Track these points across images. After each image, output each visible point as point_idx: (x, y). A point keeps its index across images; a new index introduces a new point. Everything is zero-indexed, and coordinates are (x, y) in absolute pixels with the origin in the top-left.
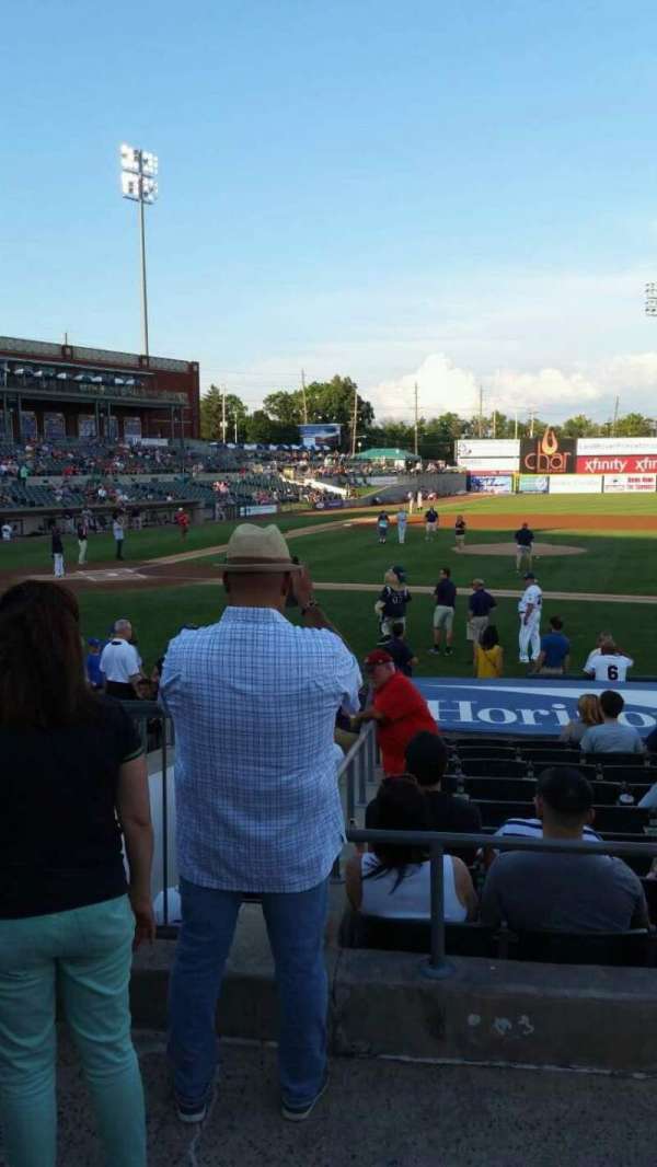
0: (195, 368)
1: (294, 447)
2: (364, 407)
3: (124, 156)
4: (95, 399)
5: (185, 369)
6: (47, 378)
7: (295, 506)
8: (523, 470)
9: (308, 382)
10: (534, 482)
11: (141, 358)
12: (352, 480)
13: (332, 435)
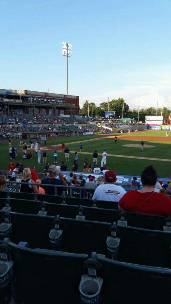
0: (78, 98)
1: (102, 117)
2: (126, 106)
3: (63, 45)
4: (52, 106)
5: (76, 98)
6: (42, 101)
7: (98, 133)
8: (164, 124)
9: (112, 100)
10: (166, 127)
11: (64, 95)
12: (115, 126)
13: (113, 114)
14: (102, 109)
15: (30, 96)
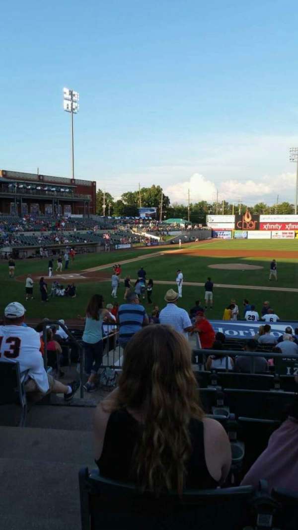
0: (94, 184)
1: (136, 218)
2: (165, 199)
3: (65, 93)
4: (52, 198)
5: (90, 185)
6: (32, 189)
7: (138, 245)
8: (236, 228)
9: (141, 188)
10: (241, 234)
11: (72, 180)
12: (162, 233)
13: (153, 212)
14: (125, 203)
15: (12, 181)
